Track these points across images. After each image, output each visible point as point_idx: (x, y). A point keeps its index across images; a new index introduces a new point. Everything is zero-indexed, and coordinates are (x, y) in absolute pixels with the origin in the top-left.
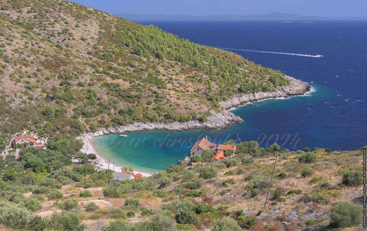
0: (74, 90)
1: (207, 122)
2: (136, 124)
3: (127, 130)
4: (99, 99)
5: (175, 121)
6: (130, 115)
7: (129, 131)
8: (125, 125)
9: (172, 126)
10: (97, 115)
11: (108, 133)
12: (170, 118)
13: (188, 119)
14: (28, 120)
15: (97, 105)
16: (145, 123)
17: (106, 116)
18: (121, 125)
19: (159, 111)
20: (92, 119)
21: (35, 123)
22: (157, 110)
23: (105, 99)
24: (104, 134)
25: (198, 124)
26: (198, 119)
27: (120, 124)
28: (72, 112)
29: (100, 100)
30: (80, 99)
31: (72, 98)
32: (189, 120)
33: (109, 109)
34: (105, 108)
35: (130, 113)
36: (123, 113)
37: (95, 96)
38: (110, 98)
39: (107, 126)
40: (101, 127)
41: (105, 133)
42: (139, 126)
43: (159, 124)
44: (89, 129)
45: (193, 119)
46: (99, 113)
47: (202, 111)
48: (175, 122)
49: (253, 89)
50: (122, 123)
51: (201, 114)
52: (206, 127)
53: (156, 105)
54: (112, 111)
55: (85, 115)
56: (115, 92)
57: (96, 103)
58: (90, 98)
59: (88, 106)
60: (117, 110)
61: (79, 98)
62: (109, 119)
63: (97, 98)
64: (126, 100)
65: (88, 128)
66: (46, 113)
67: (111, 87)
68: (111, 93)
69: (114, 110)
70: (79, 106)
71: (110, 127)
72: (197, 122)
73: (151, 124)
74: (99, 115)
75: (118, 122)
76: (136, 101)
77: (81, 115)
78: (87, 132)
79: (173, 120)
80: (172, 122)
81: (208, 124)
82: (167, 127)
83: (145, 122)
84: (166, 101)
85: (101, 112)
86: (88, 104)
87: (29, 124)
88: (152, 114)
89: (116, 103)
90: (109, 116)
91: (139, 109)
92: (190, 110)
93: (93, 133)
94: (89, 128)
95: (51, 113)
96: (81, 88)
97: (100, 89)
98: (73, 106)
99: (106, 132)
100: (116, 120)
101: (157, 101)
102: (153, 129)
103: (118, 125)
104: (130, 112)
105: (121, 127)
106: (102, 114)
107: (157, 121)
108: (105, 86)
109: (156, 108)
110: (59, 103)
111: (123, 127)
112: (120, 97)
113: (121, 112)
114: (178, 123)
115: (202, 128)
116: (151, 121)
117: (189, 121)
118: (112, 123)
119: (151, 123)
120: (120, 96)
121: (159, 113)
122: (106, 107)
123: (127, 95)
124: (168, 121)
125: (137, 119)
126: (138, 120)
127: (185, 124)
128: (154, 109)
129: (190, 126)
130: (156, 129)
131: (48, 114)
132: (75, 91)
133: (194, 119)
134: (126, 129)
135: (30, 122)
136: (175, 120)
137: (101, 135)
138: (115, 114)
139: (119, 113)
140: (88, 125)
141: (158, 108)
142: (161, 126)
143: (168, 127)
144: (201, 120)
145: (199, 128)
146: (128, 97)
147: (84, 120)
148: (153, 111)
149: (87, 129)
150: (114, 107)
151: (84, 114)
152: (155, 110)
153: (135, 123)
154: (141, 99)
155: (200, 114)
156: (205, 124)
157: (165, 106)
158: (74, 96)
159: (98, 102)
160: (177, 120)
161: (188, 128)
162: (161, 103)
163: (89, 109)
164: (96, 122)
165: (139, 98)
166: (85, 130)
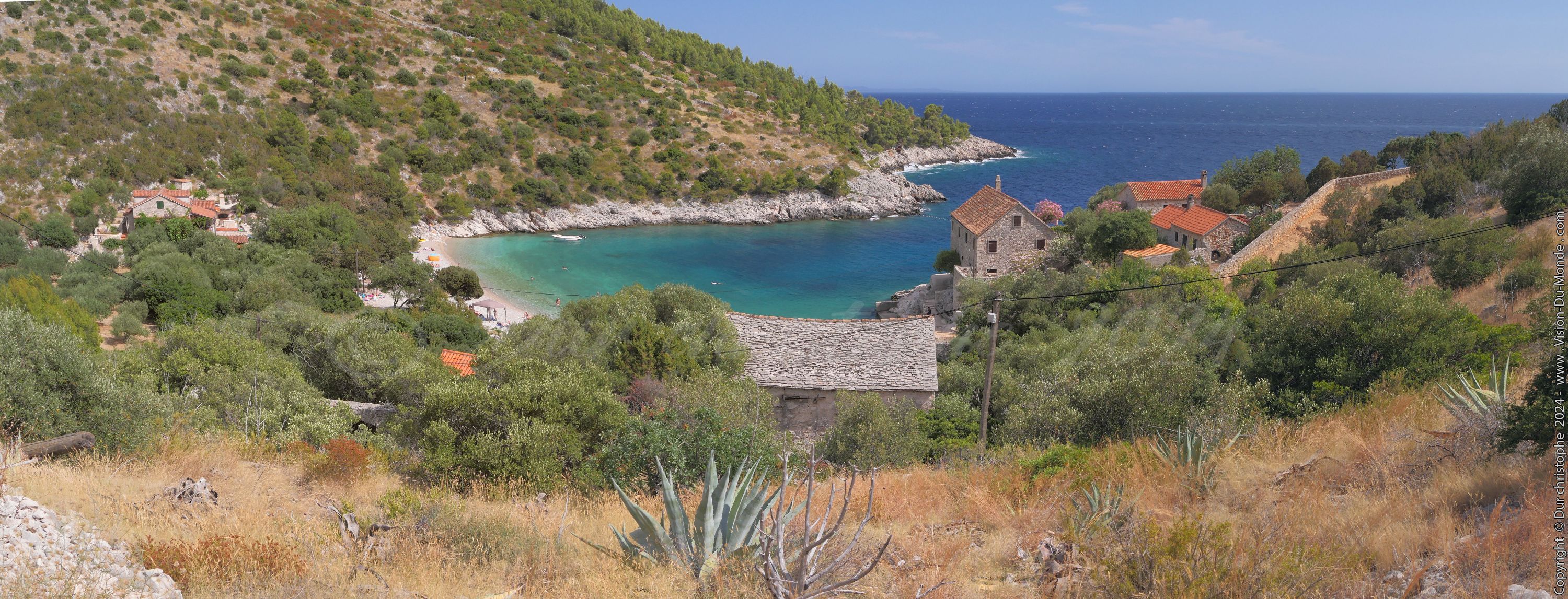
0: (384, 93)
1: (849, 196)
2: (604, 204)
3: (572, 223)
4: (466, 121)
5: (741, 193)
6: (580, 173)
7: (581, 225)
8: (566, 207)
9: (733, 213)
10: (463, 167)
11: (506, 229)
12: (721, 184)
13: (787, 186)
14: (206, 151)
15: (460, 139)
16: (633, 201)
17: (494, 172)
18: (552, 206)
19: (678, 164)
20: (447, 180)
21: (234, 164)
22: (667, 159)
23: (485, 124)
24: (493, 233)
25: (821, 204)
26: (818, 187)
27: (549, 201)
28: (375, 155)
29: (470, 125)
30: (404, 119)
31: (377, 113)
32: (788, 189)
33: (502, 152)
34: (491, 149)
35: (576, 168)
36: (552, 166)
37: (456, 113)
38: (502, 120)
39: (499, 205)
40: (479, 207)
41: (495, 229)
42: (613, 212)
43: (685, 204)
44: (436, 212)
45: (799, 188)
46: (468, 161)
47: (819, 162)
48: (742, 199)
49: (899, 137)
50: (553, 199)
51: (823, 172)
52: (849, 214)
53: (664, 147)
54: (515, 159)
55: (419, 167)
56: (518, 105)
57: (459, 132)
58: (436, 113)
59: (428, 139)
60: (529, 156)
61: (400, 115)
62: (504, 185)
63: (460, 117)
64: (560, 130)
65: (430, 205)
66: (277, 138)
67: (503, 92)
68: (506, 107)
69: (520, 157)
70: (399, 138)
71: (513, 211)
72: (817, 195)
73: (656, 205)
74: (470, 168)
75: (540, 196)
76: (592, 135)
77: (406, 166)
78: (427, 220)
79: (732, 191)
80: (732, 199)
81: (854, 204)
82: (716, 214)
83: (636, 196)
84: (692, 136)
85: (476, 160)
86: (430, 133)
87: (212, 165)
88: (653, 174)
89: (524, 135)
90: (504, 175)
91: (608, 157)
92: (780, 159)
93: (450, 224)
94: (436, 208)
95: (297, 139)
96: (405, 88)
97: (468, 95)
98: (378, 137)
99: (497, 225)
100: (532, 185)
101: (664, 133)
102: (665, 223)
103: (539, 203)
104: (577, 165)
105: (551, 211)
106: (480, 167)
107: (674, 194)
108: (485, 87)
109: (666, 155)
110: (329, 121)
111: (557, 211)
112: (538, 122)
113: (545, 163)
114: (750, 201)
115: (836, 214)
116: (657, 194)
117: (787, 193)
118: (519, 197)
119: (657, 202)
120: (538, 117)
121: (678, 170)
122: (494, 145)
123: (561, 114)
124: (718, 195)
125: (606, 188)
126: (610, 192)
127: (777, 202)
128: (660, 159)
129: (795, 209)
130: (677, 222)
131: (285, 143)
132: (386, 95)
133: (803, 185)
134: (569, 218)
135: (217, 159)
136: (739, 190)
137: (481, 236)
138: (525, 169)
139: (540, 164)
140: (432, 198)
141: (671, 155)
142: (695, 211)
143: (719, 212)
144: (829, 190)
145: (826, 216)
146: (565, 119)
147: (417, 180)
148: (655, 164)
149: (427, 209)
150: (519, 147)
151: (418, 163)
152: (662, 161)
153: (601, 201)
154: (608, 129)
155: (819, 173)
156: (843, 203)
157: (694, 151)
158: (384, 110)
159: (464, 131)
160: (747, 189)
161: (790, 216)
162: (678, 140)
163: (436, 147)
164: (459, 191)
165: (600, 126)
166: (421, 214)
